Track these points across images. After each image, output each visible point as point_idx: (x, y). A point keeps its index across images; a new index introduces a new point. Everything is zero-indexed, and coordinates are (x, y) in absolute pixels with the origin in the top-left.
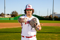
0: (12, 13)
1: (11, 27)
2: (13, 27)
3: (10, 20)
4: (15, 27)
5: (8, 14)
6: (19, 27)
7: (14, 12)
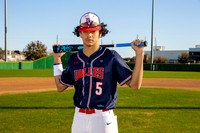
0: (30, 48)
1: (21, 92)
2: (25, 91)
3: (20, 68)
4: (31, 91)
5: (17, 52)
6: (44, 90)
7: (33, 45)
